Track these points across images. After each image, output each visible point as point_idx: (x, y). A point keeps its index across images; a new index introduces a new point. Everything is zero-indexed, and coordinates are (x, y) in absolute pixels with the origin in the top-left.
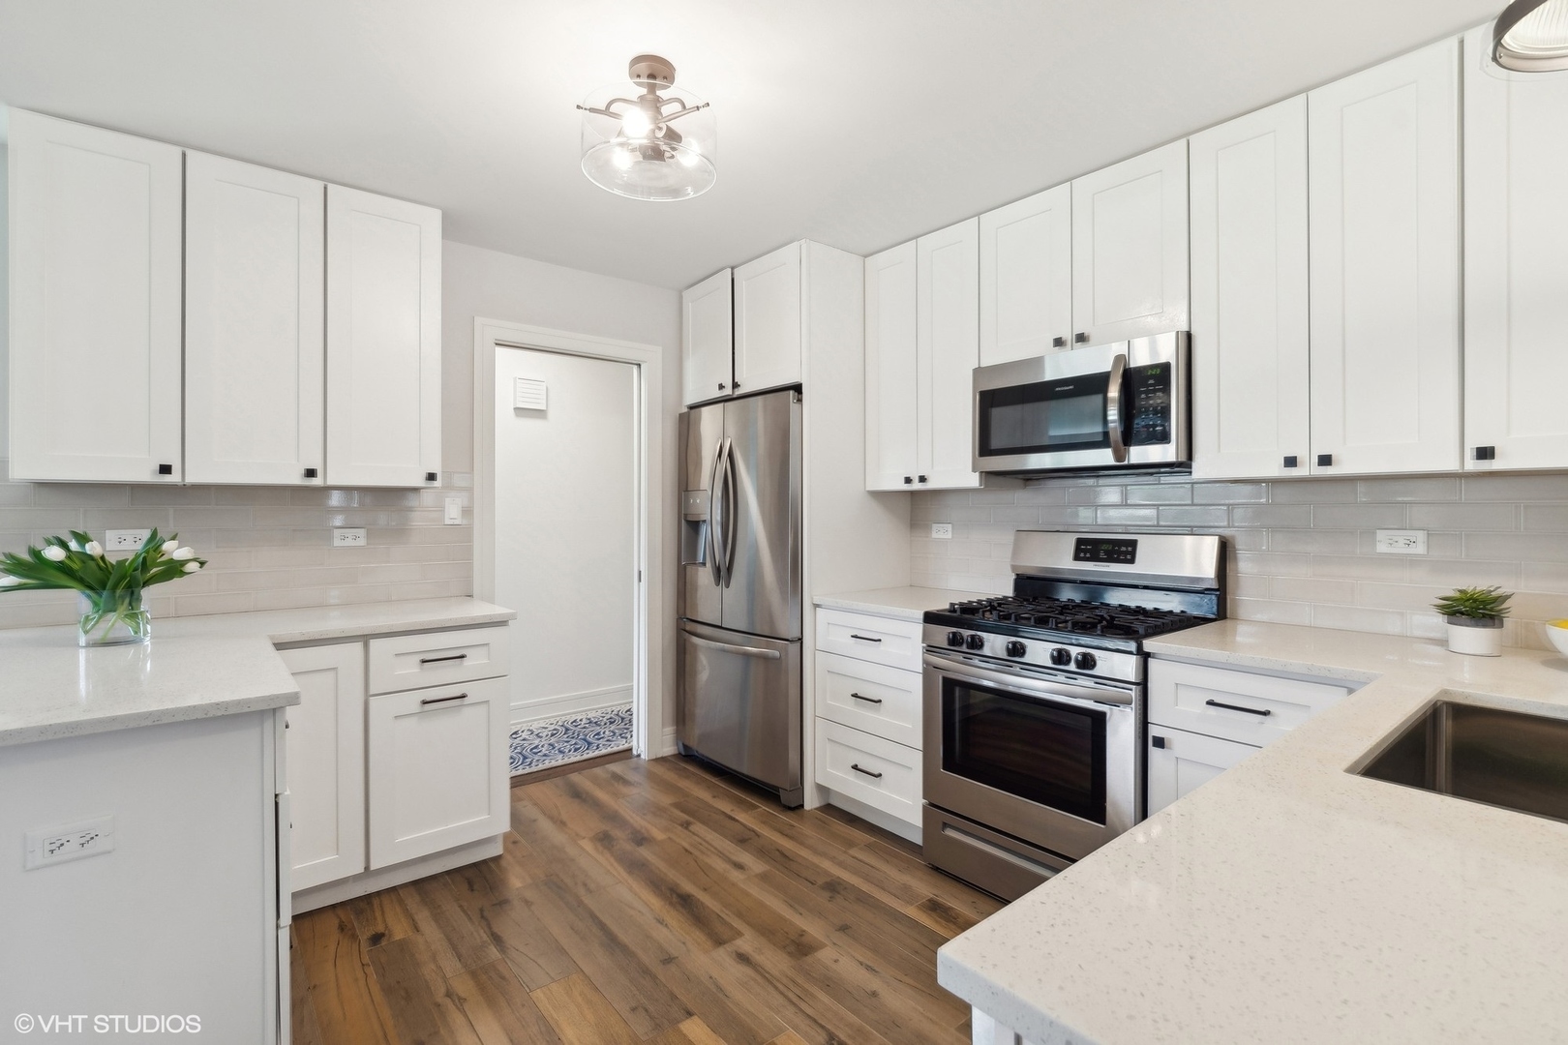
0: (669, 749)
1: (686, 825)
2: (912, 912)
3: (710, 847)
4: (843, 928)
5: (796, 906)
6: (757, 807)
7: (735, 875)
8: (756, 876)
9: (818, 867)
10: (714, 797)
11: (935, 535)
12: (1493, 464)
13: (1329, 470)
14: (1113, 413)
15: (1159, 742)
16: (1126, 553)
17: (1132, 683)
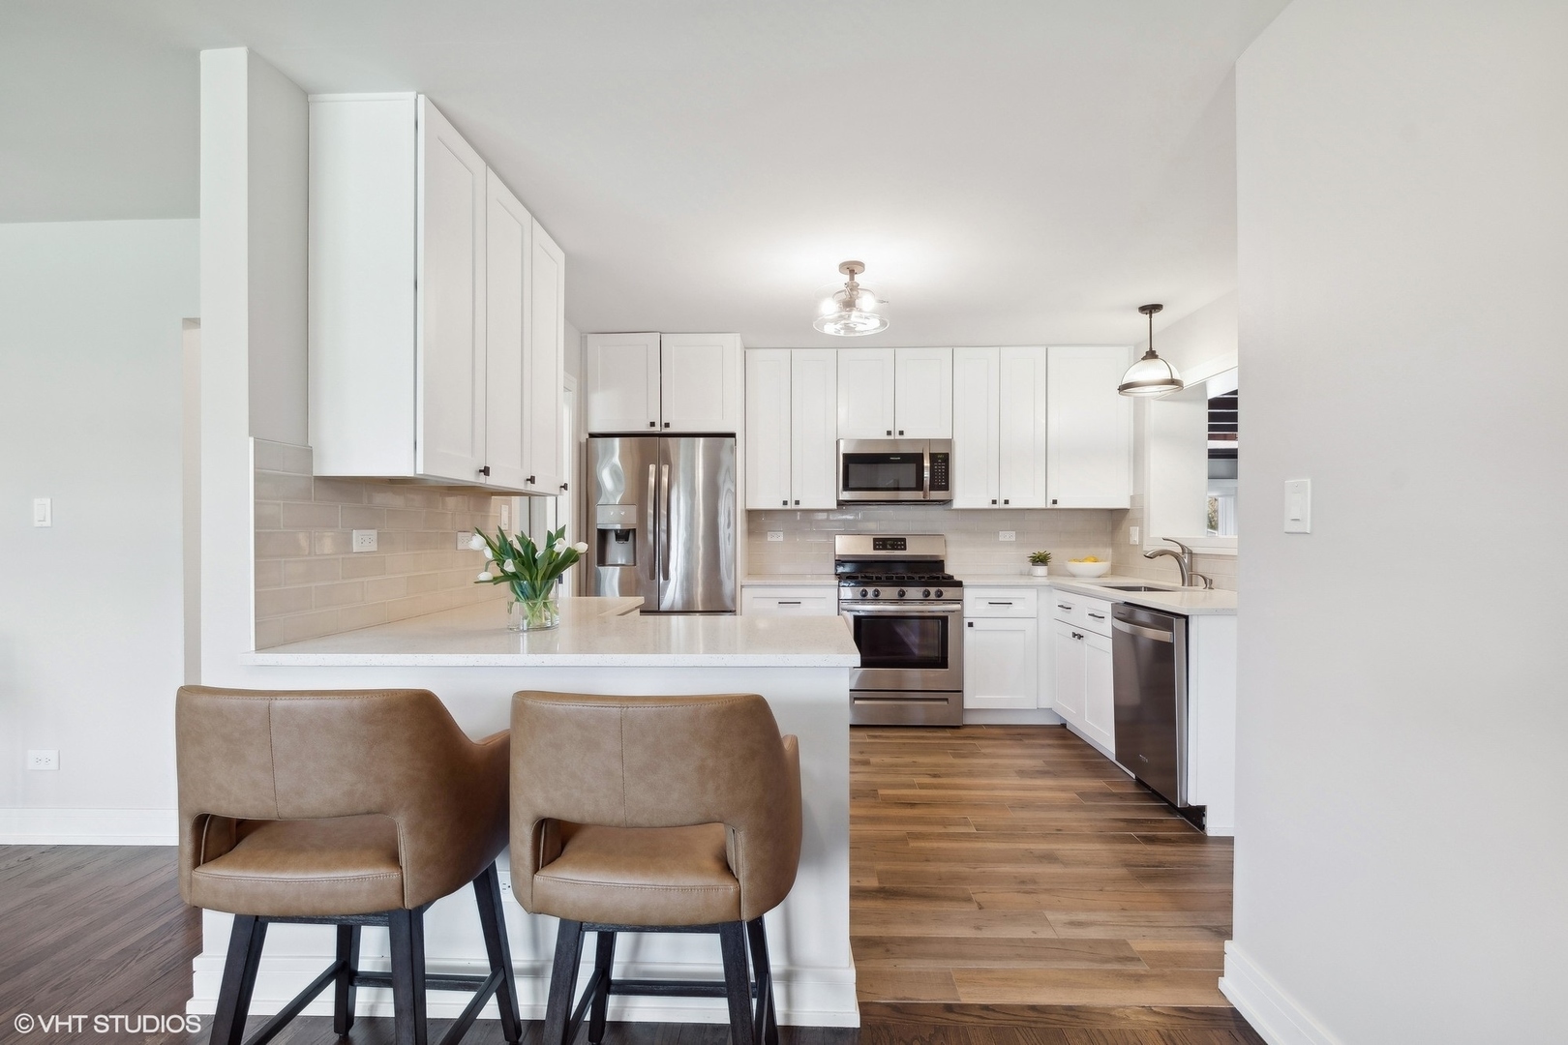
11: (769, 539)
12: (1056, 506)
13: (1007, 506)
14: (927, 474)
15: (971, 625)
16: (901, 545)
17: (959, 601)
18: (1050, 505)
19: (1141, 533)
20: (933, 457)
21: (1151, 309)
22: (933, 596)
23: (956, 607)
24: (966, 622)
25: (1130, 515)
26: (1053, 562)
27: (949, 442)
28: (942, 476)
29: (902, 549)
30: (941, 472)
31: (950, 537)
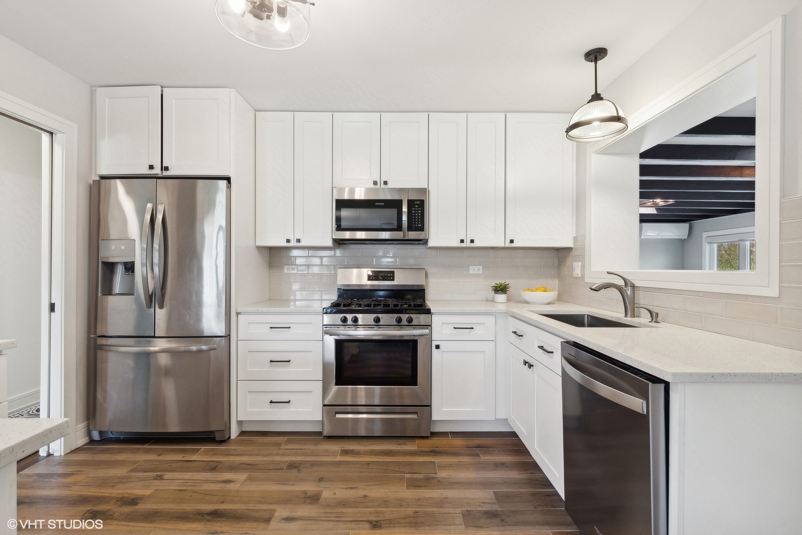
0: (81, 440)
1: (161, 478)
2: (339, 458)
3: (196, 481)
4: (321, 480)
5: (286, 483)
6: (199, 450)
7: (231, 486)
8: (246, 480)
9: (274, 461)
10: (159, 455)
11: (286, 271)
12: (513, 245)
13: (473, 245)
14: (405, 218)
15: (438, 347)
16: (390, 276)
17: (428, 326)
18: (508, 245)
19: (583, 267)
20: (411, 203)
21: (596, 55)
22: (404, 322)
23: (426, 331)
24: (434, 344)
25: (574, 253)
26: (511, 290)
27: (424, 191)
28: (418, 219)
29: (390, 280)
30: (418, 216)
31: (430, 271)
